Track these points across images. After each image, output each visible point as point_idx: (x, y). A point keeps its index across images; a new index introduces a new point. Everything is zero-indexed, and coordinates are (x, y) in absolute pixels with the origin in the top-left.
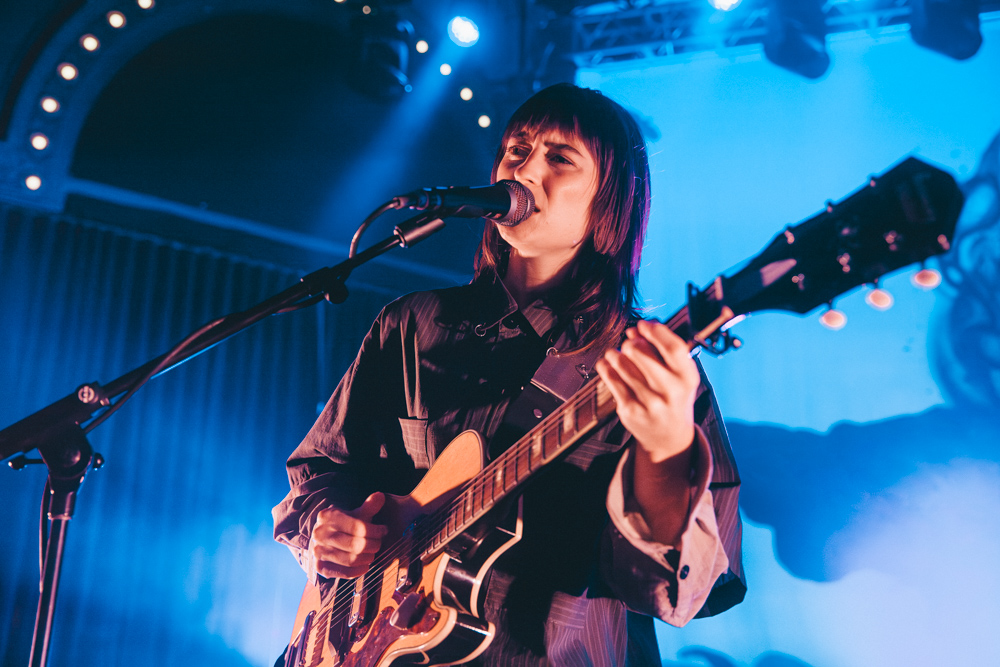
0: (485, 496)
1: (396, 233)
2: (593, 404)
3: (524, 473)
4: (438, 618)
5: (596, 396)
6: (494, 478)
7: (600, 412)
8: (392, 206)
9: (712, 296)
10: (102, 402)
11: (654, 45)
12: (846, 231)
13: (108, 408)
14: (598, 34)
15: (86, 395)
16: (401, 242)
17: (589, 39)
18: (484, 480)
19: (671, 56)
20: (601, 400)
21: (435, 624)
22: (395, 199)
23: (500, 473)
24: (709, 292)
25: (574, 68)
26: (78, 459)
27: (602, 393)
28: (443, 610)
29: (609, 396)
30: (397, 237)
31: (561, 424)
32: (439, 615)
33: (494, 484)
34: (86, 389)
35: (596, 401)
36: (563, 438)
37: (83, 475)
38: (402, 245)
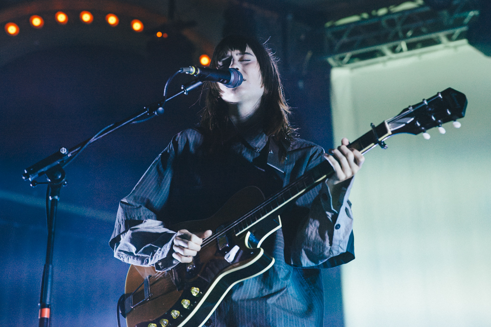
1: (182, 88)
10: (69, 155)
11: (391, 44)
14: (345, 39)
15: (63, 151)
17: (338, 44)
19: (406, 53)
25: (329, 68)
26: (60, 177)
30: (183, 90)
34: (63, 148)
38: (185, 93)
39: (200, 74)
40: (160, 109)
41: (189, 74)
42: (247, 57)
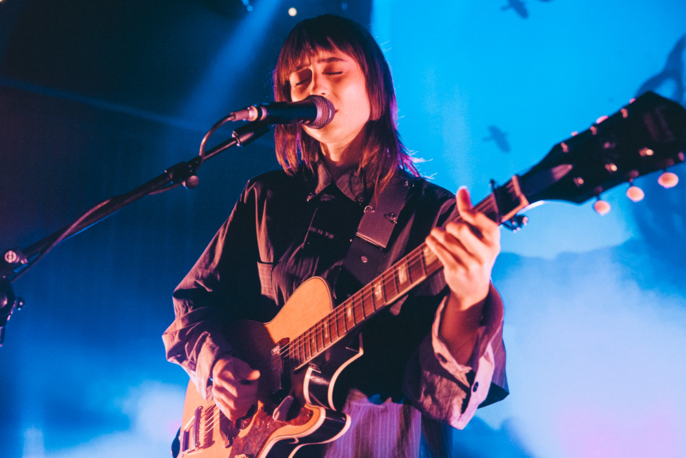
0: (340, 327)
1: (233, 136)
2: (422, 264)
3: (370, 311)
4: (311, 414)
5: (424, 258)
6: (346, 315)
7: (428, 271)
8: (229, 119)
9: (511, 190)
10: (22, 262)
12: (607, 145)
13: (27, 265)
15: (10, 257)
16: (237, 142)
18: (337, 316)
20: (429, 261)
21: (310, 419)
22: (232, 113)
23: (349, 312)
24: (508, 186)
26: (5, 303)
27: (429, 256)
28: (314, 408)
29: (435, 258)
30: (234, 139)
31: (397, 278)
32: (312, 412)
33: (346, 319)
34: (10, 253)
35: (424, 262)
36: (400, 288)
37: (10, 314)
38: (238, 145)
39: (267, 117)
40: (193, 177)
41: (247, 121)
42: (339, 66)
